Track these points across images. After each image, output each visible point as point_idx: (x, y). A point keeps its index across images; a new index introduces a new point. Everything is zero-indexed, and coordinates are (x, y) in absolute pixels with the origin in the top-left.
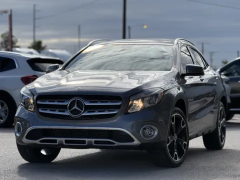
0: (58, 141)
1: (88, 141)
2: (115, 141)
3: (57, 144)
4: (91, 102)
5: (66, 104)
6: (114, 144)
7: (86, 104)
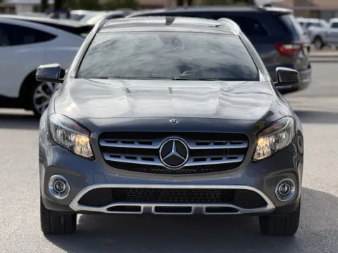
0: (142, 209)
1: (196, 208)
2: (239, 206)
3: (141, 212)
4: (198, 144)
5: (157, 148)
6: (237, 211)
7: (191, 148)
